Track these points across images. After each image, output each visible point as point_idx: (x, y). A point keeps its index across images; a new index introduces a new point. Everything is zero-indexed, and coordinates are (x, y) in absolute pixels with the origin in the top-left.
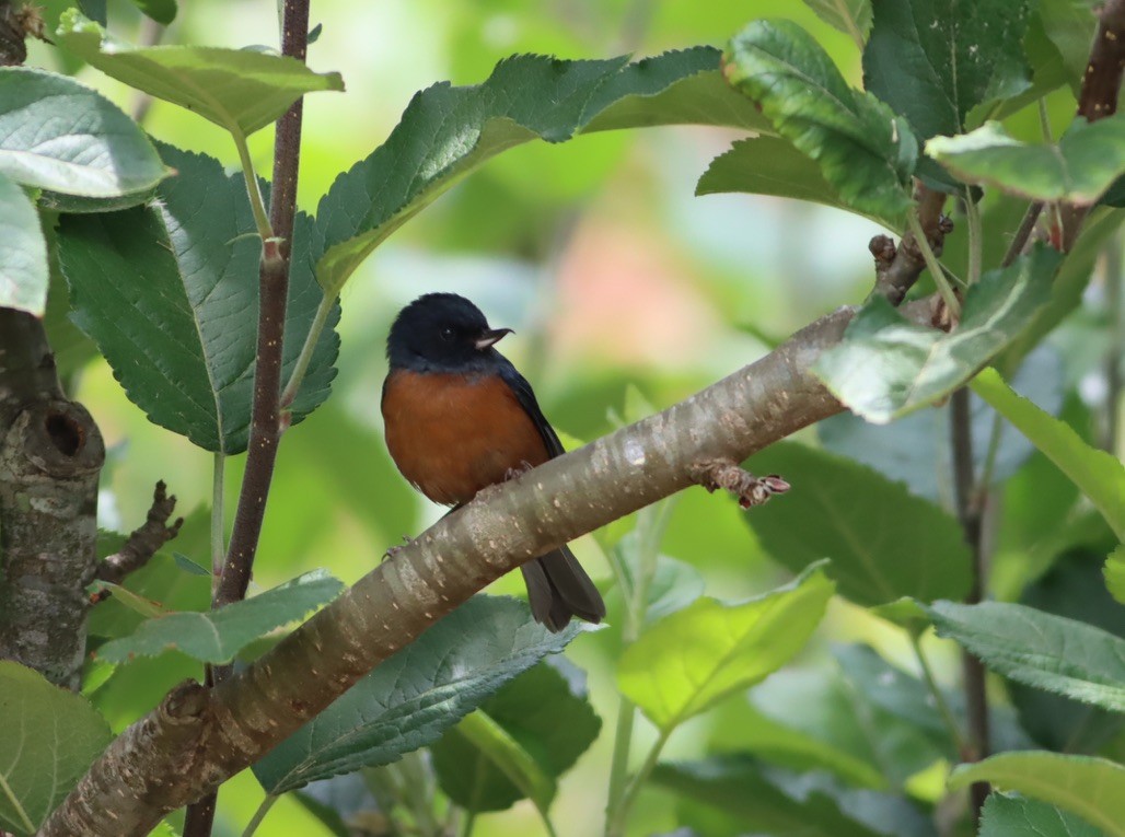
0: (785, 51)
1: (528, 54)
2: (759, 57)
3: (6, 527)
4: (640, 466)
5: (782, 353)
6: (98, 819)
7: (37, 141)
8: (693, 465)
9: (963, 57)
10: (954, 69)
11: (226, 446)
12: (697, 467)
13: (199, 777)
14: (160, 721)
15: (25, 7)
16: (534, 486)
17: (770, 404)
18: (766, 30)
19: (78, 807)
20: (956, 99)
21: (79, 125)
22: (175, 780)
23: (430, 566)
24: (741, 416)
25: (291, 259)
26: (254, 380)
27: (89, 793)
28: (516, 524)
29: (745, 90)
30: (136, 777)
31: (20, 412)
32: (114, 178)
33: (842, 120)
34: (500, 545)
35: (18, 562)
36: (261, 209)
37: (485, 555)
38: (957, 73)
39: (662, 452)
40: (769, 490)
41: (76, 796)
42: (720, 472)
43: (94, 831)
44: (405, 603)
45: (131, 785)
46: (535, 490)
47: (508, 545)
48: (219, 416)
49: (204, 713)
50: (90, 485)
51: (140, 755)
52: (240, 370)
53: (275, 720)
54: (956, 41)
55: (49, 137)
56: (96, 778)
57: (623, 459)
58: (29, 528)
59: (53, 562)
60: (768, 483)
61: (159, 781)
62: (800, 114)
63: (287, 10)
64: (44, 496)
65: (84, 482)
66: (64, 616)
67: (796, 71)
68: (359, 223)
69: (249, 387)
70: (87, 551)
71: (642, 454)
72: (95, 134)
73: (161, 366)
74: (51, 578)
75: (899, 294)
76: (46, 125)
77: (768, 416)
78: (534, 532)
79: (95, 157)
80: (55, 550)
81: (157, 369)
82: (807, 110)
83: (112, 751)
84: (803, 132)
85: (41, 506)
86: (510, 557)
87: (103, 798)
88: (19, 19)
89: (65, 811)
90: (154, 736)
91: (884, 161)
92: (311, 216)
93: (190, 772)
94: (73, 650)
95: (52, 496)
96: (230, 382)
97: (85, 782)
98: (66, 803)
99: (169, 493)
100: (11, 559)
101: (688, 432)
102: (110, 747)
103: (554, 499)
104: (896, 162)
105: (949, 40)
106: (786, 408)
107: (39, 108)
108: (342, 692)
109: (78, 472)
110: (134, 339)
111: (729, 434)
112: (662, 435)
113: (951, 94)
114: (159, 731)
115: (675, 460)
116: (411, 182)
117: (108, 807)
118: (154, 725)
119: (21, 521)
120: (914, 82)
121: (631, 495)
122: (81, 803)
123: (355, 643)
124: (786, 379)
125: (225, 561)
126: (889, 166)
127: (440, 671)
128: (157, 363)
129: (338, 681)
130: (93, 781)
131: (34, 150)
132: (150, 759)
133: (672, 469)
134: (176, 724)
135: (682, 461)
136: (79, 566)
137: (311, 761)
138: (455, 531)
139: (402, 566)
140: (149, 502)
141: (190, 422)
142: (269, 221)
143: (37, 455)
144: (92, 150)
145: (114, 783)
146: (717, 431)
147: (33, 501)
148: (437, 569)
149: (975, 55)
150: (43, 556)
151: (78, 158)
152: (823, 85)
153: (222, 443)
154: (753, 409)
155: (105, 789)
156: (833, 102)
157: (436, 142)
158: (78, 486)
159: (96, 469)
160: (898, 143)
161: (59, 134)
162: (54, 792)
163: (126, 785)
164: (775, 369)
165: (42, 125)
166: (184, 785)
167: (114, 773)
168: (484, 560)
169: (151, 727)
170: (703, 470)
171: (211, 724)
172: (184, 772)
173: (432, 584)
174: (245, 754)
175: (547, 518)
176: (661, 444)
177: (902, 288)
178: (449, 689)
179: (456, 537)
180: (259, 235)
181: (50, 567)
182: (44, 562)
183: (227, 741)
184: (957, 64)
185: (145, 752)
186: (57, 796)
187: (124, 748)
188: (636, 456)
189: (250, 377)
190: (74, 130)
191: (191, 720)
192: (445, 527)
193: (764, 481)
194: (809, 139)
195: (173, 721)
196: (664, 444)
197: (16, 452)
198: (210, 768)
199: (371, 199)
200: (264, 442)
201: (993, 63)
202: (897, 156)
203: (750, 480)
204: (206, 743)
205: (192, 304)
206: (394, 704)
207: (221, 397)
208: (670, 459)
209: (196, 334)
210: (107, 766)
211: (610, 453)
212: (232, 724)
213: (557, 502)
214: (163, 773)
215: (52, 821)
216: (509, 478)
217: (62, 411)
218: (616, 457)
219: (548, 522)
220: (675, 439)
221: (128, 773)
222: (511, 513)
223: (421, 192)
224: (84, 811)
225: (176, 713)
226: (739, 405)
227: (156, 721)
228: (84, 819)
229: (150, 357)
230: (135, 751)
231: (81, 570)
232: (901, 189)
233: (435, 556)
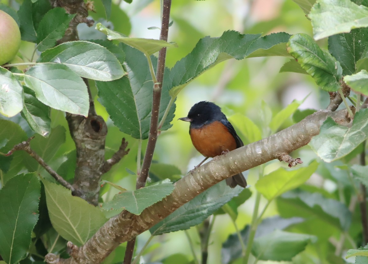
0: (305, 44)
1: (233, 30)
2: (298, 46)
3: (78, 152)
4: (260, 154)
5: (302, 123)
6: (101, 244)
7: (88, 63)
8: (275, 154)
9: (357, 43)
10: (354, 46)
11: (142, 137)
12: (276, 155)
13: (130, 235)
14: (120, 219)
15: (88, 2)
16: (229, 158)
17: (298, 138)
18: (299, 37)
19: (96, 240)
20: (354, 54)
21: (100, 58)
22: (124, 235)
23: (199, 179)
24: (290, 141)
25: (162, 88)
26: (151, 118)
27: (99, 237)
28: (224, 169)
29: (293, 55)
30: (112, 234)
31: (83, 119)
32: (110, 75)
33: (320, 65)
34: (219, 174)
35: (82, 162)
36: (154, 75)
37: (215, 176)
38: (355, 47)
39: (267, 150)
40: (297, 163)
41: (95, 237)
42: (283, 157)
43: (100, 247)
44: (191, 189)
45: (111, 236)
46: (230, 159)
47: (221, 174)
48: (140, 128)
49: (132, 217)
50: (103, 141)
51: (114, 228)
52: (147, 114)
53: (153, 219)
54: (355, 38)
55: (91, 62)
56: (101, 233)
57: (255, 152)
58: (85, 153)
59: (91, 162)
60: (297, 161)
61: (119, 235)
62: (309, 63)
63: (163, 18)
64: (89, 144)
65: (101, 140)
66: (94, 178)
67: (308, 50)
68: (182, 77)
69: (149, 119)
70: (101, 159)
71: (261, 150)
72: (104, 61)
73: (124, 114)
74: (91, 167)
75: (336, 106)
76: (91, 58)
77: (298, 141)
78: (229, 171)
79: (105, 68)
80: (92, 159)
81: (122, 115)
82: (311, 62)
83: (106, 225)
84: (309, 68)
85: (89, 147)
86: (222, 177)
87: (103, 239)
88: (86, 5)
89: (92, 241)
90: (118, 223)
91: (333, 75)
92: (169, 69)
93: (128, 233)
94: (96, 187)
95: (92, 144)
96: (144, 118)
97: (98, 233)
98: (92, 238)
99: (126, 141)
100: (79, 161)
101: (274, 145)
102: (105, 224)
103: (235, 162)
104: (336, 75)
105: (353, 37)
106: (303, 139)
107: (89, 53)
108: (173, 212)
109: (100, 137)
110: (116, 106)
111: (286, 146)
112: (267, 145)
113: (353, 52)
114: (119, 222)
115: (270, 153)
116: (198, 66)
117: (104, 241)
118: (118, 220)
119: (83, 151)
120: (343, 48)
121: (257, 162)
122: (96, 239)
123: (177, 199)
124: (303, 131)
125: (141, 171)
126: (334, 76)
127: (203, 199)
128: (123, 113)
129: (171, 209)
130: (100, 234)
131: (87, 65)
132: (116, 229)
133: (269, 155)
134: (124, 220)
135: (272, 153)
136: (99, 163)
137: (164, 225)
138: (206, 169)
139: (191, 178)
140: (120, 144)
141: (132, 131)
142: (156, 78)
143: (88, 132)
144: (103, 66)
145: (106, 235)
146: (283, 145)
147: (86, 145)
148: (201, 180)
149: (360, 43)
150: (89, 161)
151: (100, 68)
152: (316, 54)
153: (141, 136)
154: (293, 139)
155: (103, 236)
156: (318, 59)
157: (205, 54)
158: (99, 141)
159: (105, 136)
160: (337, 69)
161: (94, 61)
162: (89, 233)
163: (109, 236)
164: (300, 128)
165: (89, 58)
166: (126, 237)
167: (106, 232)
168: (214, 178)
169: (117, 221)
170: (278, 156)
171: (134, 220)
172: (126, 233)
173: (199, 184)
174: (144, 229)
175: (233, 167)
176: (266, 148)
177: (338, 105)
178: (205, 206)
179: (207, 171)
180: (153, 81)
181: (91, 164)
182: (89, 163)
183: (139, 225)
184: (355, 44)
185: (115, 227)
186: (90, 234)
187: (109, 225)
188: (259, 151)
189: (150, 117)
190: (98, 60)
191: (128, 219)
192: (203, 168)
193: (296, 160)
194: (311, 70)
195: (123, 220)
196: (267, 148)
197: (82, 131)
198: (134, 232)
199: (186, 70)
200: (153, 139)
201: (365, 46)
202: (337, 73)
203: (292, 160)
204: (133, 225)
205: (134, 94)
206: (189, 209)
207: (141, 123)
208: (269, 152)
209: (134, 103)
210: (104, 230)
211: (252, 150)
212: (140, 220)
213: (236, 163)
214: (120, 233)
215: (88, 243)
216: (223, 154)
217: (95, 119)
218: (253, 151)
219: (233, 168)
220: (270, 146)
221: (110, 233)
222: (222, 165)
223: (200, 74)
224: (97, 242)
225: (124, 217)
226: (289, 138)
227: (118, 219)
228: (97, 244)
229: (121, 111)
230: (112, 226)
231: (99, 165)
232: (337, 83)
233: (200, 176)
